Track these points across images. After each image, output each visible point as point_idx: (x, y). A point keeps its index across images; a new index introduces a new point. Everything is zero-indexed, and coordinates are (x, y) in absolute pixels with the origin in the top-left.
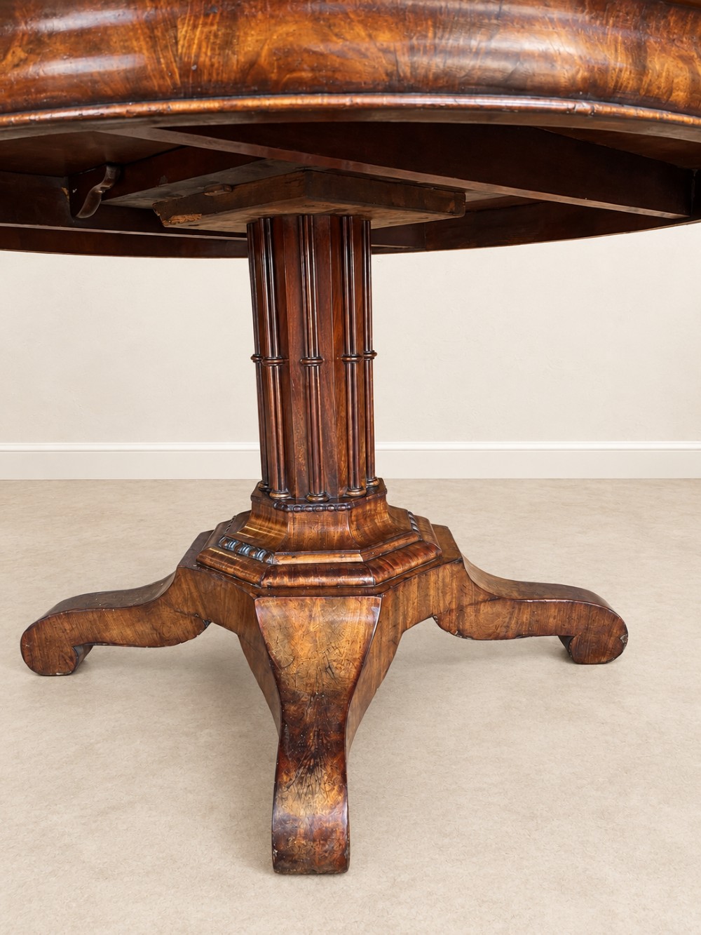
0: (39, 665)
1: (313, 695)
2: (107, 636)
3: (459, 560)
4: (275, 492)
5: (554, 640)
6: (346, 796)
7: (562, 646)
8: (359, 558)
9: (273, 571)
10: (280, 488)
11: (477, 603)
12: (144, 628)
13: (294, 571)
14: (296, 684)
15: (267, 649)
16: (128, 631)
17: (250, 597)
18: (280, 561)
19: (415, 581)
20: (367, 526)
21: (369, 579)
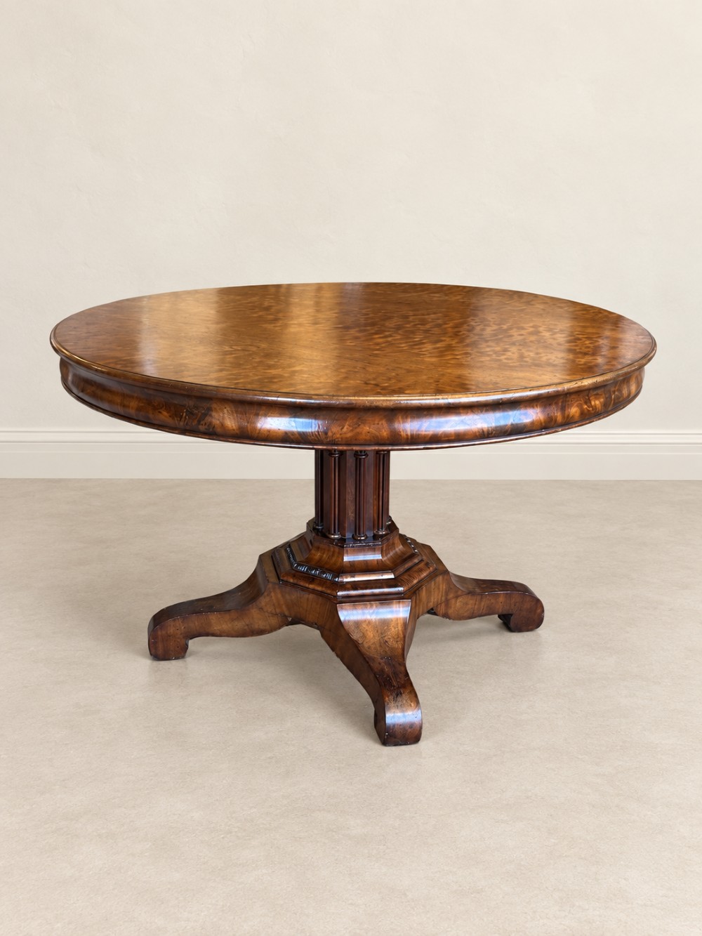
0: (160, 653)
1: (383, 659)
2: (211, 630)
3: (445, 571)
8: (392, 576)
9: (343, 586)
10: (335, 532)
12: (239, 625)
13: (355, 586)
14: (372, 653)
15: (348, 634)
16: (225, 627)
17: (333, 604)
18: (345, 580)
19: (424, 588)
20: (391, 554)
21: (401, 589)
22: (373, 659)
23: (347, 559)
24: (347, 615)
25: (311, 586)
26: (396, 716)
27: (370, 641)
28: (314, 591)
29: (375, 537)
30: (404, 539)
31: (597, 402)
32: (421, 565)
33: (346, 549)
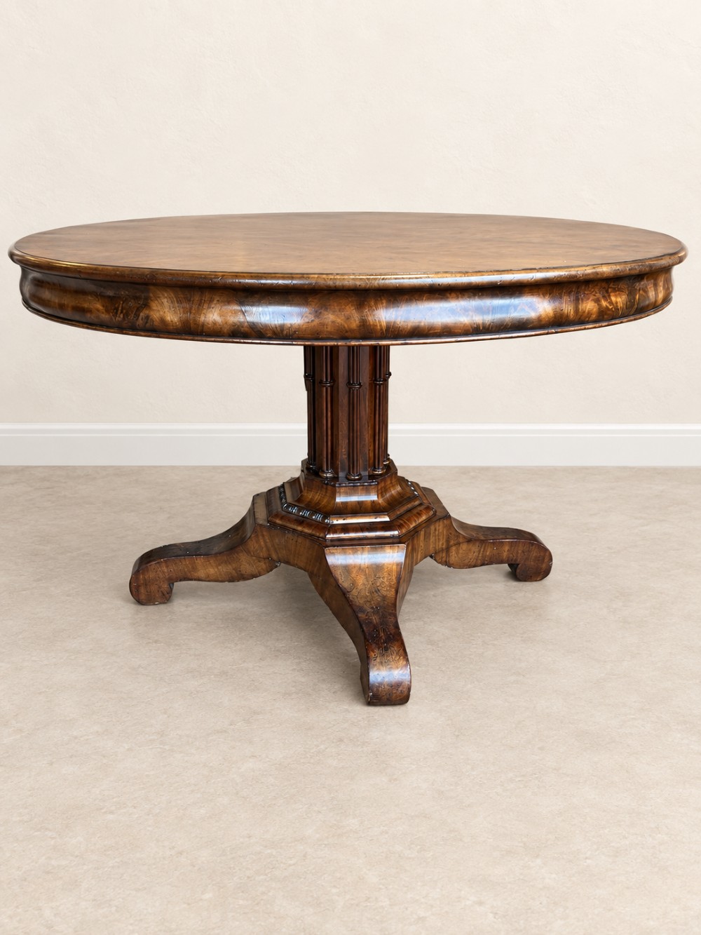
0: (143, 597)
1: (372, 608)
2: (196, 575)
3: (447, 516)
4: (323, 472)
5: (506, 567)
6: (407, 660)
7: (509, 570)
8: (387, 519)
9: (334, 529)
10: (327, 470)
11: (459, 544)
12: (225, 569)
13: (345, 529)
14: (359, 602)
15: (336, 581)
16: (212, 571)
17: (320, 547)
18: (335, 522)
19: (422, 533)
20: (388, 495)
21: (396, 533)
22: (362, 609)
23: (340, 499)
24: (336, 559)
25: (300, 528)
26: (381, 674)
27: (360, 588)
28: (301, 534)
29: (372, 477)
30: (403, 481)
31: (619, 300)
32: (421, 508)
33: (338, 490)
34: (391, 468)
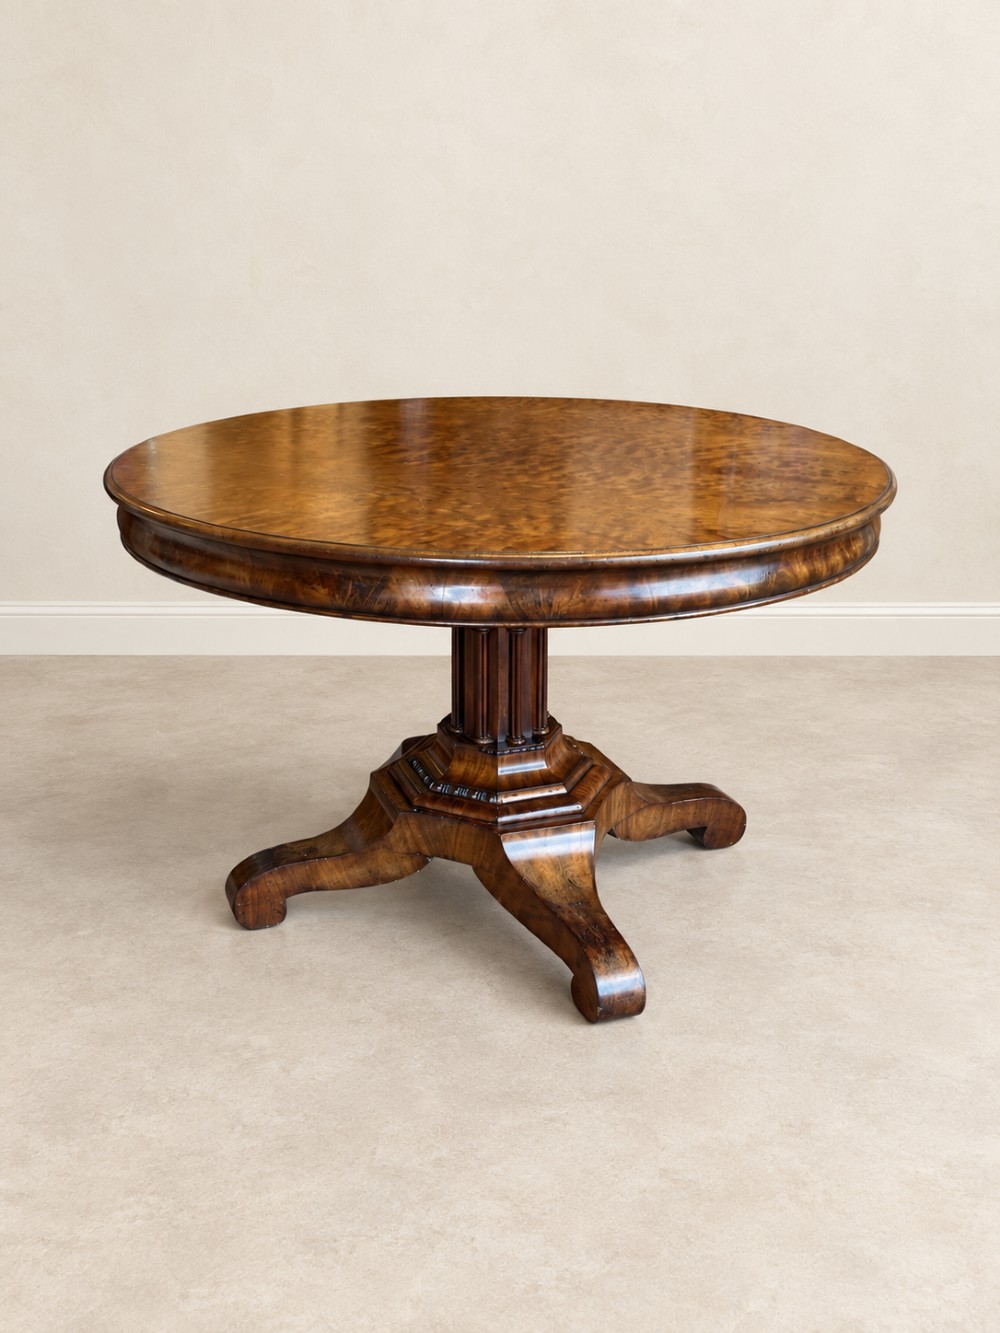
0: (250, 920)
1: (572, 905)
3: (626, 779)
4: (479, 738)
8: (563, 791)
9: (504, 809)
10: (483, 736)
11: (640, 810)
14: (556, 900)
16: (339, 875)
18: (505, 800)
19: (604, 804)
20: (556, 761)
21: (579, 806)
22: (561, 908)
23: (505, 770)
24: (519, 849)
26: (610, 984)
27: (550, 885)
28: (463, 819)
29: (536, 739)
32: (594, 772)
33: (500, 758)
34: (553, 725)
